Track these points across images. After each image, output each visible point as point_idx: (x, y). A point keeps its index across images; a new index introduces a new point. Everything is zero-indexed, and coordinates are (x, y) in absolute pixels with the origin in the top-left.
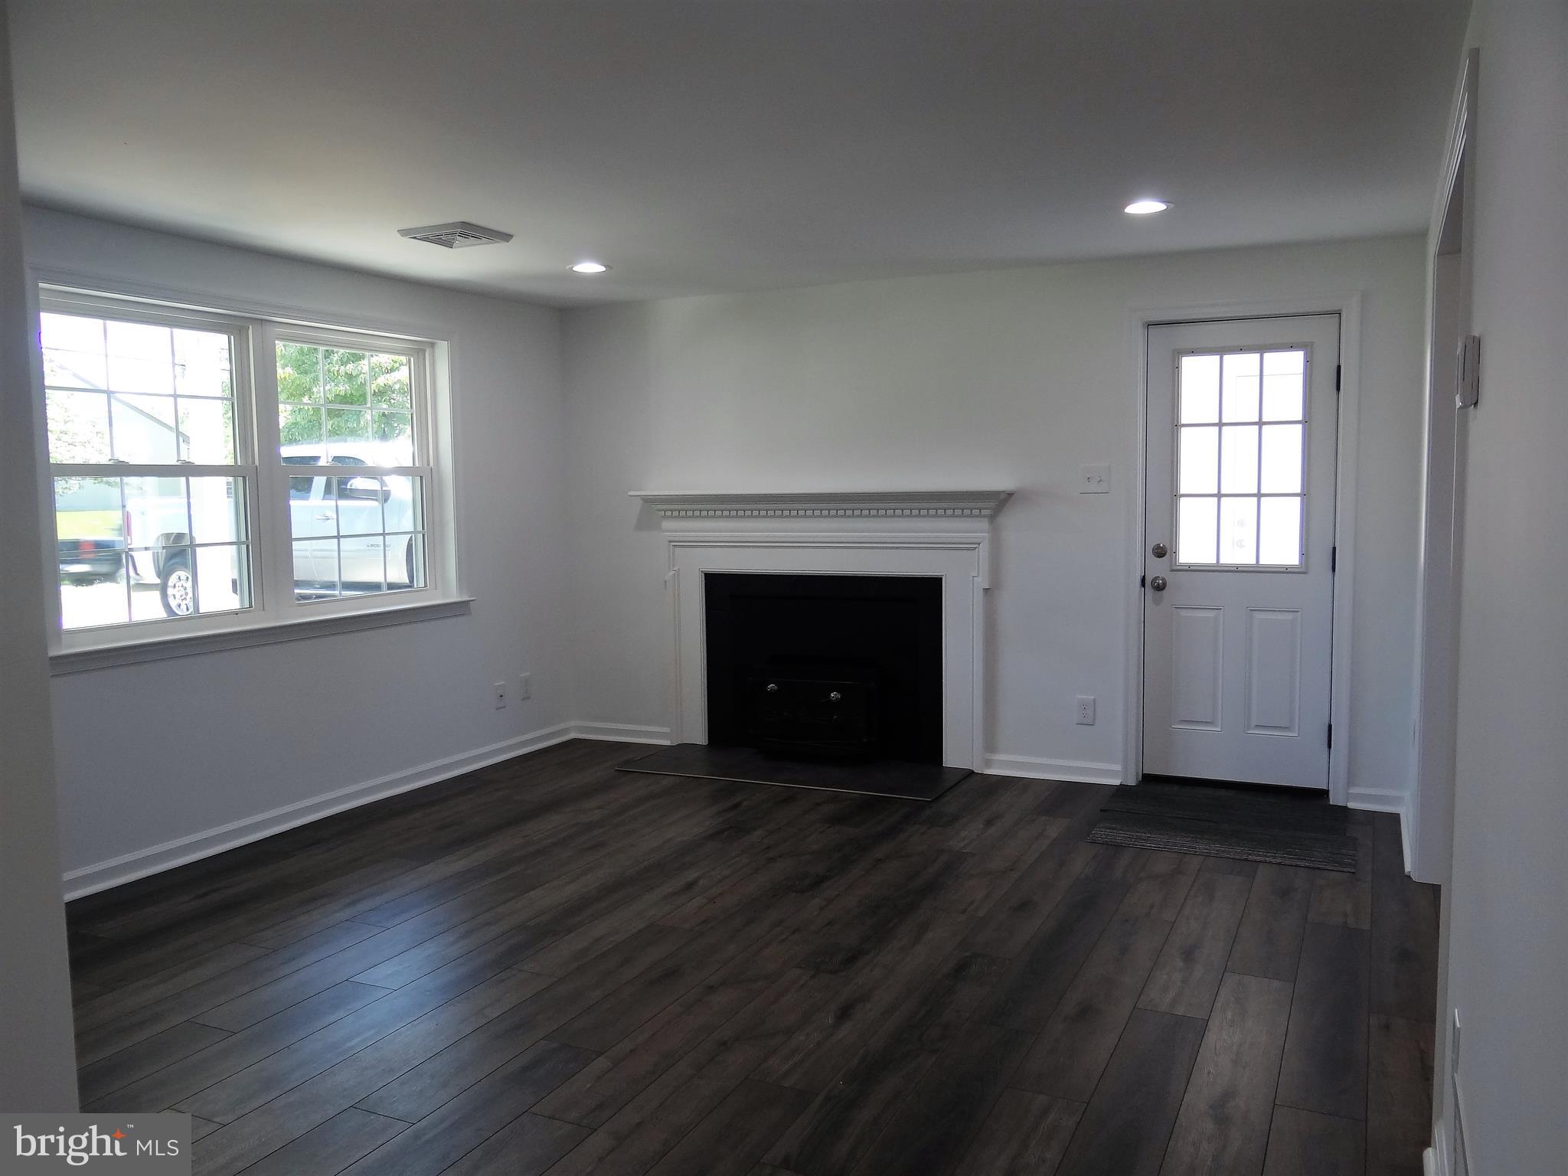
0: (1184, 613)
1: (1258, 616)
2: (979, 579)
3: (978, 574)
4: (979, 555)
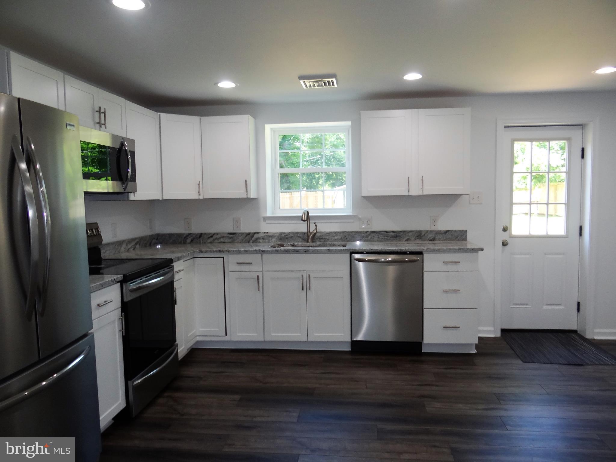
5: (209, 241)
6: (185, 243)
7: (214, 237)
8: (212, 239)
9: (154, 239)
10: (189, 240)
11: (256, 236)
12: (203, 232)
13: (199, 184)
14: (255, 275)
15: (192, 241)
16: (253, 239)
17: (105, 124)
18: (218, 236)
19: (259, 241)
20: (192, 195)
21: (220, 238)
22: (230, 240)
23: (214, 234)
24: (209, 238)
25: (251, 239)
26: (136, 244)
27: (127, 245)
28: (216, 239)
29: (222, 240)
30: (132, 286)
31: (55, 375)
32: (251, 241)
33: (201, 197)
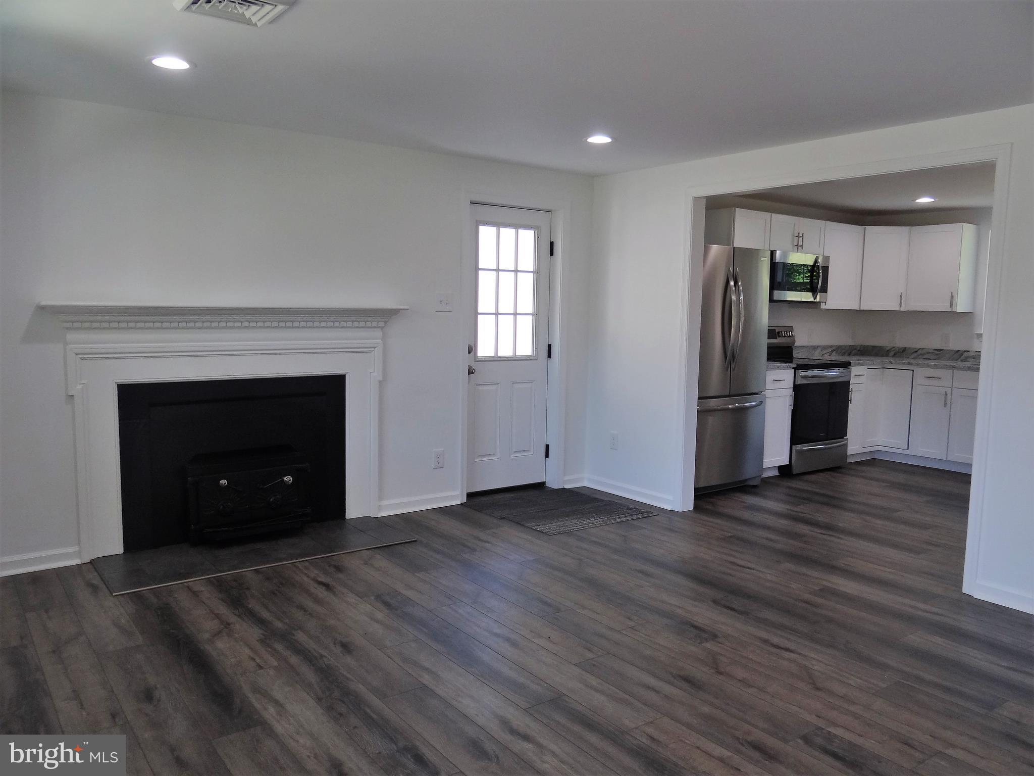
0: (481, 388)
1: (516, 386)
2: (375, 374)
3: (374, 369)
4: (374, 355)
5: (913, 356)
6: (887, 356)
7: (918, 352)
8: (915, 355)
9: (855, 349)
10: (892, 353)
11: (966, 354)
12: (907, 346)
13: (901, 296)
14: (943, 390)
15: (895, 354)
16: (963, 357)
17: (802, 246)
18: (922, 352)
19: (968, 360)
20: (893, 306)
21: (924, 354)
22: (936, 357)
23: (919, 349)
24: (913, 352)
25: (960, 357)
26: (832, 351)
27: (822, 350)
28: (921, 354)
29: (926, 356)
30: (802, 373)
31: (737, 405)
32: (959, 360)
33: (902, 309)
